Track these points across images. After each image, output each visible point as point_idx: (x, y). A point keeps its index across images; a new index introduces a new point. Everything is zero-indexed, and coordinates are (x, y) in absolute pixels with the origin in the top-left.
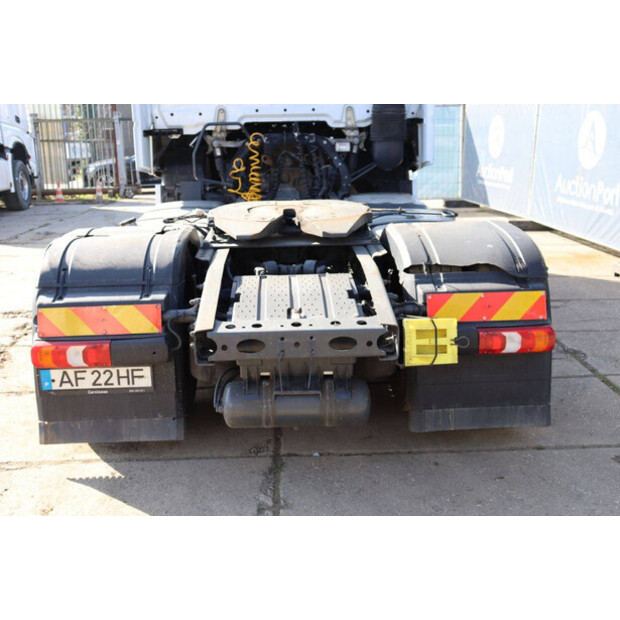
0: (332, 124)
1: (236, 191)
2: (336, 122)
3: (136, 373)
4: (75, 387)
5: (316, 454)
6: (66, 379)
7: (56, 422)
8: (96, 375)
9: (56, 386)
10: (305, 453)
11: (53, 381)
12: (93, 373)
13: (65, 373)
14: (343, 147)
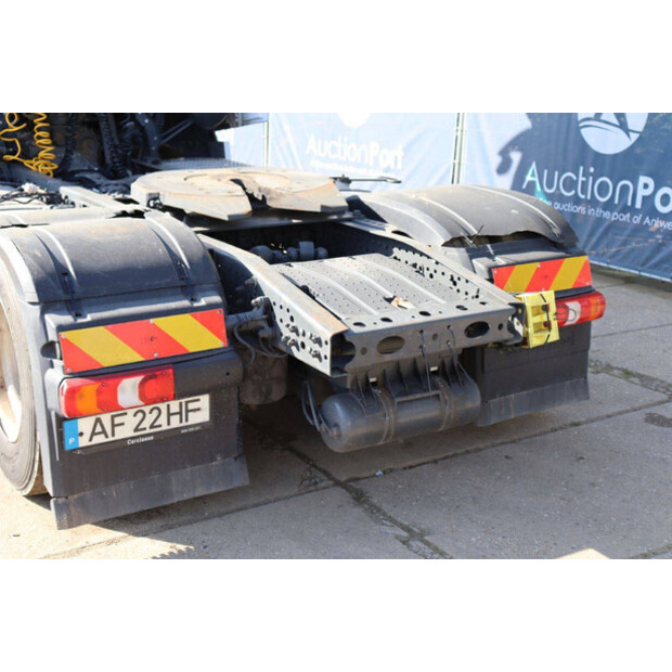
1: (15, 157)
3: (191, 406)
4: (111, 439)
5: (380, 473)
6: (99, 429)
7: (82, 494)
8: (140, 415)
9: (84, 442)
10: (366, 474)
11: (81, 434)
12: (135, 415)
13: (98, 420)
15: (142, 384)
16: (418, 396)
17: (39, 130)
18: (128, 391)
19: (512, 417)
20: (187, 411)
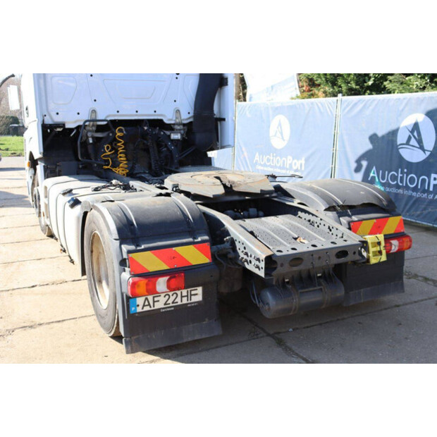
0: (166, 121)
1: (109, 167)
2: (169, 120)
3: (193, 292)
4: (152, 308)
5: (291, 330)
6: (147, 303)
7: (137, 337)
8: (167, 297)
9: (139, 310)
10: (284, 330)
11: (138, 306)
12: (165, 296)
13: (146, 299)
14: (176, 136)
15: (168, 280)
16: (311, 289)
17: (121, 153)
18: (161, 284)
19: (362, 301)
20: (191, 295)
